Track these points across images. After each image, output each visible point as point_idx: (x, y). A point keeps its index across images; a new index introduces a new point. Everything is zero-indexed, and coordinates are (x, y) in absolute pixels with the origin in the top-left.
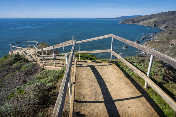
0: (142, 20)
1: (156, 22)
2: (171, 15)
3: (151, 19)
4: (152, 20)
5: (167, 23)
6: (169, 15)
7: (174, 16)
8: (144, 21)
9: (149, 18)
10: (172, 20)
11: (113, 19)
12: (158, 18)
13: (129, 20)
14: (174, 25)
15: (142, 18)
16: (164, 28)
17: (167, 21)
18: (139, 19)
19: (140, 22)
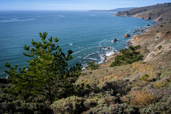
0: (137, 12)
1: (151, 14)
2: (167, 7)
3: (146, 11)
4: (147, 13)
5: (162, 15)
6: (165, 7)
7: (170, 7)
8: (139, 14)
9: (144, 10)
10: (167, 13)
11: (108, 11)
12: (153, 10)
13: (124, 12)
14: (169, 17)
15: (138, 10)
16: (159, 20)
17: (162, 13)
18: (134, 11)
19: (135, 14)
